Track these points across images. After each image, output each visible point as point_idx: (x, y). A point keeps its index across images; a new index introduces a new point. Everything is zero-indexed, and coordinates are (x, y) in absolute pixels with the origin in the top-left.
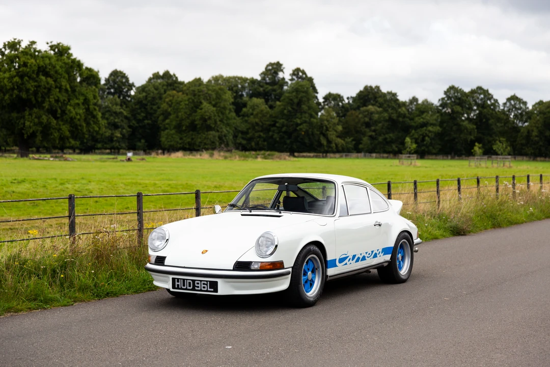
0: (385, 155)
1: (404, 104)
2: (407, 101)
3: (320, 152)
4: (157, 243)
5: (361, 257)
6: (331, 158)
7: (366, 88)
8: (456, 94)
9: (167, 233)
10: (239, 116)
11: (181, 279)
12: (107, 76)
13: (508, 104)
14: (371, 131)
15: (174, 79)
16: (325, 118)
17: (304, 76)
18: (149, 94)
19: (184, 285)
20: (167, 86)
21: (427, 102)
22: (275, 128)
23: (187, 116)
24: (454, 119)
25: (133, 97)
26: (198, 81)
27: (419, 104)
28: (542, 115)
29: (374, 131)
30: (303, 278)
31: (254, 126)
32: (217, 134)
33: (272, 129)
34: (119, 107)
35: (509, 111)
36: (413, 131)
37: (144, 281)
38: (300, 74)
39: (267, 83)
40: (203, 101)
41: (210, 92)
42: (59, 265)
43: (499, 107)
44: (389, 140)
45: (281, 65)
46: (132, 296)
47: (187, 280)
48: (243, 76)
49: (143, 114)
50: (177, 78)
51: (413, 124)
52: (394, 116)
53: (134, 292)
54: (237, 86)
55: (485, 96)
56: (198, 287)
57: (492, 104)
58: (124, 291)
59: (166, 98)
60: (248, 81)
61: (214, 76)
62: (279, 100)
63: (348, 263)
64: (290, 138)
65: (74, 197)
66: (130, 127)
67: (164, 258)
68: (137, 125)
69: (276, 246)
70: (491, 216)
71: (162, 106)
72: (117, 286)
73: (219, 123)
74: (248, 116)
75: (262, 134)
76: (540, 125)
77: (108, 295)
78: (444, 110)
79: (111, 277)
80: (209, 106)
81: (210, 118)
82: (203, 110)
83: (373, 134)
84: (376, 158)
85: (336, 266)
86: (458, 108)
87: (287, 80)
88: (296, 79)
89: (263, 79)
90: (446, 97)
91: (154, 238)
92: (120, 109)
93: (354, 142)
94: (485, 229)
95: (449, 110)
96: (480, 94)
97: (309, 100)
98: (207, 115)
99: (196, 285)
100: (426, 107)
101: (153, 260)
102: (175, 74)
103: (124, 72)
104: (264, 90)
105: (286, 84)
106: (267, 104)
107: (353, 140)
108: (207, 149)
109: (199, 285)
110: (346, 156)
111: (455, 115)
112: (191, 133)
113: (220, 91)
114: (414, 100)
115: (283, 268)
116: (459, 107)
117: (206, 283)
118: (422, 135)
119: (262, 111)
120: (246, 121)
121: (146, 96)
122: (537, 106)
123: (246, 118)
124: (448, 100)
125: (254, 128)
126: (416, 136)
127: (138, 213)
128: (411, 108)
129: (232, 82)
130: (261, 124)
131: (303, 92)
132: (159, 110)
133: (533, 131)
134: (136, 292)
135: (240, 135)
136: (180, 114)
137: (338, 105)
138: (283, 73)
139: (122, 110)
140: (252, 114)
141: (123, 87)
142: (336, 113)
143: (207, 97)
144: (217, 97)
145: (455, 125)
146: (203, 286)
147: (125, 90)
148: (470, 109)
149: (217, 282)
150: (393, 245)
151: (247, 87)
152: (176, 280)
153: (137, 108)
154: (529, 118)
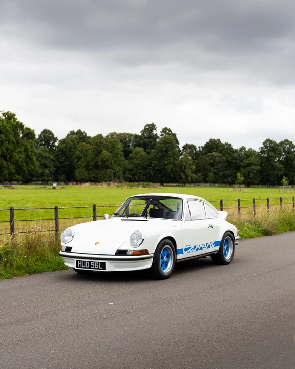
0: (224, 185)
1: (236, 151)
2: (239, 149)
3: (181, 183)
4: (66, 238)
5: (199, 247)
6: (188, 187)
7: (211, 140)
8: (271, 145)
9: (73, 231)
10: (127, 159)
11: (82, 261)
12: (40, 133)
14: (214, 169)
15: (84, 135)
16: (184, 160)
17: (170, 133)
18: (67, 145)
19: (84, 265)
20: (79, 139)
21: (252, 150)
22: (151, 167)
23: (92, 159)
24: (270, 161)
25: (57, 147)
26: (100, 136)
27: (246, 151)
29: (216, 169)
30: (161, 261)
31: (137, 166)
32: (112, 171)
33: (149, 167)
34: (48, 153)
36: (242, 169)
37: (59, 263)
38: (168, 131)
39: (145, 138)
40: (103, 149)
41: (108, 143)
42: (3, 253)
44: (226, 175)
45: (155, 125)
46: (51, 273)
47: (86, 261)
48: (130, 133)
49: (63, 158)
50: (86, 134)
51: (242, 164)
52: (230, 159)
53: (52, 270)
54: (126, 139)
55: (290, 146)
58: (45, 269)
59: (78, 147)
60: (133, 136)
61: (111, 133)
62: (153, 148)
63: (191, 251)
64: (160, 173)
65: (13, 209)
66: (55, 166)
67: (71, 248)
68: (59, 165)
69: (143, 240)
70: (289, 223)
71: (76, 153)
72: (41, 266)
73: (113, 163)
74: (132, 159)
75: (142, 171)
77: (35, 272)
78: (263, 155)
79: (37, 260)
80: (107, 153)
81: (107, 160)
82: (103, 155)
83: (216, 171)
84: (218, 187)
85: (183, 253)
86: (272, 154)
87: (158, 135)
88: (164, 135)
89: (143, 134)
90: (264, 146)
91: (64, 235)
92: (48, 155)
93: (203, 176)
94: (285, 231)
95: (266, 155)
96: (287, 144)
97: (173, 148)
99: (91, 265)
100: (251, 153)
101: (64, 249)
104: (143, 142)
105: (158, 138)
106: (145, 151)
107: (202, 175)
108: (106, 181)
109: (93, 265)
110: (198, 185)
111: (270, 158)
112: (95, 170)
113: (114, 143)
114: (243, 148)
115: (148, 254)
117: (98, 263)
118: (248, 171)
119: (142, 156)
120: (132, 162)
123: (132, 161)
124: (265, 148)
125: (137, 168)
126: (245, 173)
127: (55, 220)
128: (241, 154)
129: (122, 137)
130: (141, 164)
131: (169, 143)
132: (74, 155)
134: (54, 270)
135: (128, 172)
136: (88, 158)
137: (193, 152)
138: (156, 130)
139: (50, 156)
140: (136, 158)
141: (51, 140)
142: (191, 157)
143: (105, 146)
144: (112, 146)
145: (270, 165)
146: (96, 265)
147: (51, 142)
148: (280, 154)
149: (105, 263)
150: (221, 240)
151: (132, 140)
152: (79, 261)
153: (59, 154)
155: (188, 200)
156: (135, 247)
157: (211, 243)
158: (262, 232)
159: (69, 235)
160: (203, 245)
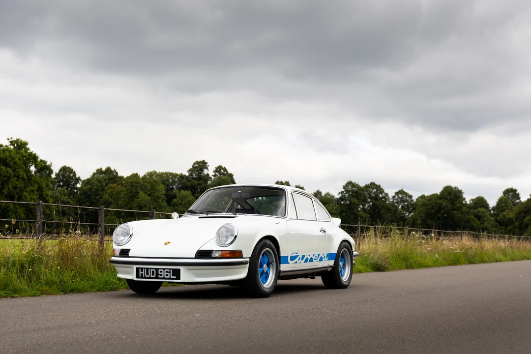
4: (121, 239)
5: (309, 258)
7: (277, 183)
8: (353, 189)
9: (131, 228)
10: (170, 206)
11: (145, 268)
12: (58, 171)
13: (397, 197)
15: (115, 174)
17: (225, 172)
18: (93, 186)
19: (147, 274)
20: (109, 180)
21: (329, 195)
23: (125, 204)
24: (352, 209)
25: (79, 190)
26: (135, 176)
27: (322, 197)
28: (425, 207)
30: (260, 270)
34: (67, 197)
35: (397, 203)
37: (106, 281)
38: (222, 171)
39: (194, 179)
40: (140, 191)
41: (146, 184)
42: (27, 261)
43: (389, 199)
45: (206, 163)
47: (150, 268)
48: (174, 173)
50: (117, 173)
53: (97, 290)
54: (168, 180)
55: (377, 190)
56: (161, 275)
57: (383, 197)
58: (87, 289)
59: (107, 190)
60: (178, 177)
61: (149, 172)
63: (299, 262)
67: (129, 250)
70: (404, 259)
71: (104, 197)
72: (81, 284)
74: (177, 205)
76: (423, 215)
77: (72, 291)
78: (342, 203)
79: (75, 276)
80: (144, 196)
82: (140, 199)
85: (288, 263)
86: (355, 200)
87: (210, 176)
88: (218, 175)
89: (191, 175)
90: (345, 191)
91: (118, 234)
92: (68, 199)
94: (400, 269)
96: (373, 189)
98: (143, 203)
99: (159, 273)
100: (327, 200)
101: (117, 253)
103: (72, 168)
104: (191, 184)
105: (209, 180)
106: (193, 196)
109: (162, 273)
111: (352, 206)
113: (154, 183)
114: (318, 193)
115: (242, 257)
117: (169, 271)
119: (189, 202)
121: (91, 188)
122: (420, 199)
123: (176, 208)
124: (347, 193)
127: (100, 225)
129: (164, 177)
132: (101, 200)
136: (120, 202)
138: (208, 170)
139: (69, 200)
140: (181, 204)
141: (71, 181)
143: (142, 187)
144: (151, 188)
145: (352, 214)
146: (166, 273)
147: (72, 184)
148: (365, 201)
149: (179, 270)
150: (336, 252)
151: (177, 182)
152: (140, 269)
153: (82, 199)
154: (414, 209)
155: (292, 192)
156: (223, 247)
157: (323, 254)
158: (372, 267)
159: (125, 233)
160: (314, 255)
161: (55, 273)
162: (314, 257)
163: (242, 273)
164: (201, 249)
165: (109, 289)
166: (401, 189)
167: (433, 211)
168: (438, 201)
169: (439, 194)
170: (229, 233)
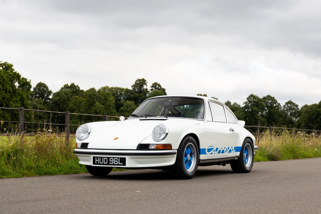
4: (82, 135)
5: (221, 150)
8: (254, 100)
10: (118, 112)
11: (99, 157)
12: (35, 86)
13: (286, 106)
15: (77, 88)
17: (160, 88)
18: (61, 98)
19: (101, 162)
20: (73, 93)
21: (236, 104)
23: (85, 110)
24: (254, 115)
25: (51, 100)
26: (93, 90)
27: (232, 105)
28: (307, 113)
30: (184, 159)
34: (42, 105)
35: (287, 110)
37: (71, 167)
38: (157, 86)
39: (136, 92)
40: (96, 101)
41: (100, 96)
42: (12, 151)
43: (281, 108)
45: (145, 81)
46: (62, 176)
47: (104, 157)
48: (121, 87)
49: (57, 110)
50: (79, 88)
53: (64, 173)
54: (117, 93)
55: (272, 101)
56: (112, 162)
57: (277, 106)
58: (57, 172)
59: (72, 100)
60: (124, 90)
61: (103, 87)
63: (213, 153)
67: (87, 144)
71: (70, 105)
72: (52, 169)
74: (124, 112)
76: (306, 120)
78: (246, 110)
79: (48, 163)
80: (100, 105)
82: (96, 107)
85: (205, 154)
86: (256, 109)
87: (148, 90)
88: (154, 90)
89: (134, 89)
90: (248, 101)
91: (80, 131)
92: (43, 106)
94: (289, 159)
96: (269, 100)
98: (98, 110)
99: (110, 161)
100: (235, 108)
101: (79, 146)
102: (78, 85)
103: (45, 84)
104: (134, 96)
105: (148, 93)
106: (135, 104)
111: (253, 113)
113: (106, 95)
114: (229, 102)
115: (171, 149)
116: (256, 107)
117: (117, 159)
119: (132, 109)
121: (60, 99)
122: (304, 108)
124: (249, 103)
129: (114, 91)
132: (67, 108)
133: (302, 123)
134: (66, 174)
136: (81, 109)
138: (147, 85)
140: (127, 111)
141: (45, 94)
143: (98, 98)
144: (105, 99)
145: (254, 119)
146: (115, 161)
147: (46, 95)
148: (263, 109)
149: (125, 158)
150: (241, 146)
151: (123, 94)
152: (96, 158)
153: (53, 106)
154: (299, 115)
155: (209, 101)
156: (158, 141)
157: (232, 147)
158: (268, 157)
159: (85, 131)
160: (225, 148)
161: (33, 161)
162: (225, 150)
163: (171, 161)
164: (141, 143)
165: (73, 172)
166: (289, 100)
167: (313, 117)
168: (318, 109)
169: (318, 104)
170: (162, 132)
